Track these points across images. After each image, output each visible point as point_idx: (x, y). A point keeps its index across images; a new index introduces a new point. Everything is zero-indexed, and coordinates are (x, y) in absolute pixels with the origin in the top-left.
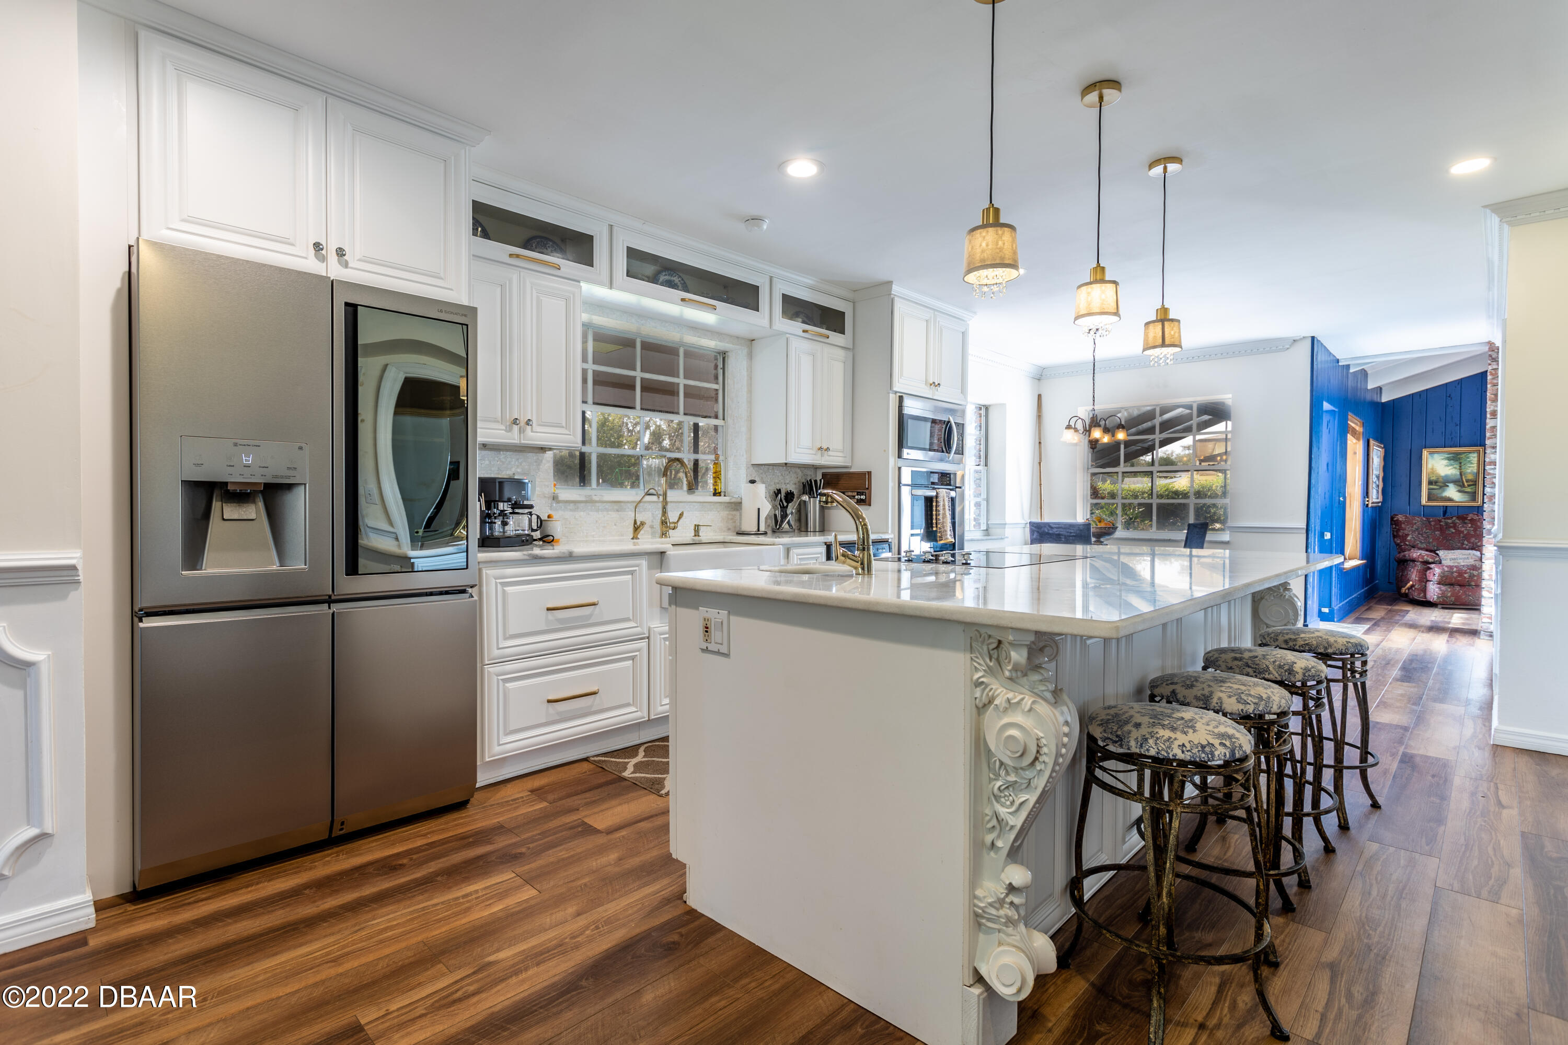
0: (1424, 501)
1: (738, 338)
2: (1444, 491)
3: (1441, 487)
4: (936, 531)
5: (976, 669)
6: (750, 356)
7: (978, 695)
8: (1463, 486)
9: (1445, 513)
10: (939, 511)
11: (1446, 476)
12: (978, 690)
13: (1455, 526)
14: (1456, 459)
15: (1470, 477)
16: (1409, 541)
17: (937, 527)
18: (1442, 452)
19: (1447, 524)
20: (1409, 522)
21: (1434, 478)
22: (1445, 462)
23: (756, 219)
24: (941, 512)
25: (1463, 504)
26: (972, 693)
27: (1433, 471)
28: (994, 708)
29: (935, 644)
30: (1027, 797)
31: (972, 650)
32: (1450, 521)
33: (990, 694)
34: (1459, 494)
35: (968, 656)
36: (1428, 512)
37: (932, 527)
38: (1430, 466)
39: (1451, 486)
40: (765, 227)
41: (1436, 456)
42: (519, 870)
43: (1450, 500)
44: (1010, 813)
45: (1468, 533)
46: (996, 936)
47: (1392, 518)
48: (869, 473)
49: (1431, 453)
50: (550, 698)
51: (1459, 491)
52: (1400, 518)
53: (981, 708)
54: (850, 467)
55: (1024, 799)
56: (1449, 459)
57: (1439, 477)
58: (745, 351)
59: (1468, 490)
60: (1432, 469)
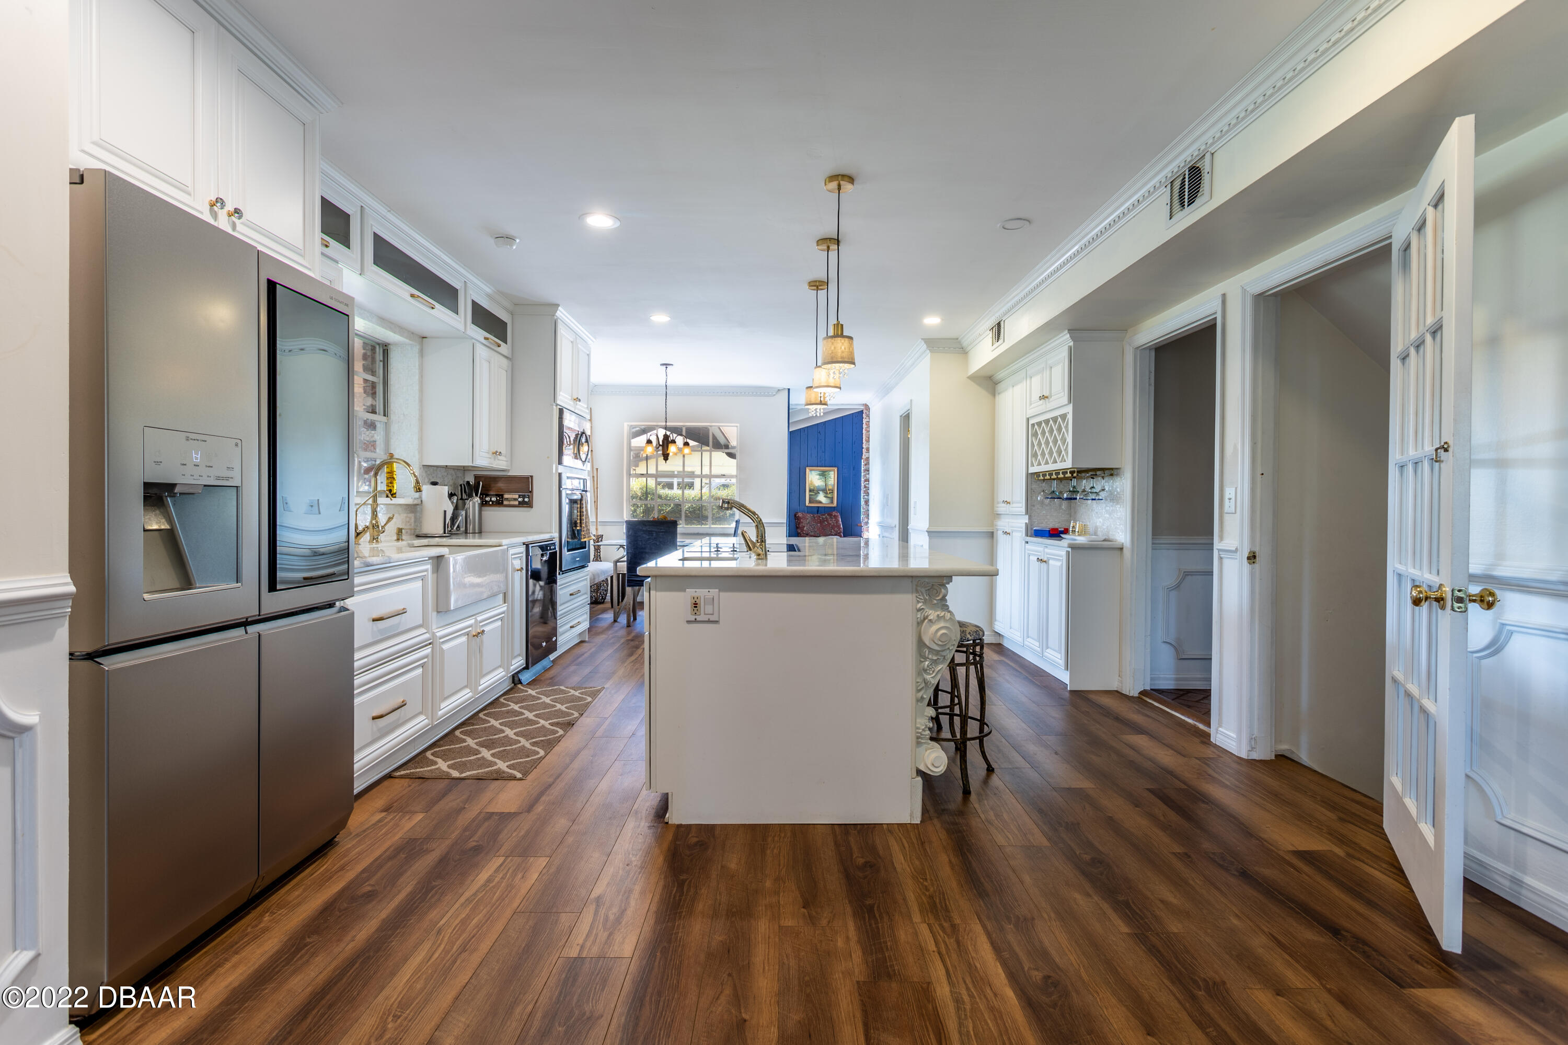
0: (807, 504)
1: (413, 333)
2: (817, 496)
3: (816, 494)
4: (581, 530)
5: (918, 602)
6: (422, 353)
7: (919, 616)
8: (827, 493)
9: (818, 511)
10: (583, 512)
11: (818, 486)
12: (919, 613)
13: (827, 521)
14: (823, 475)
15: (830, 487)
16: (805, 531)
17: (581, 526)
18: (816, 470)
19: (823, 518)
20: (804, 518)
21: (812, 488)
22: (818, 477)
23: (509, 239)
24: (585, 513)
25: (827, 505)
26: (917, 615)
27: (811, 483)
28: (928, 622)
29: (893, 591)
30: (942, 666)
31: (917, 591)
32: (824, 517)
33: (926, 614)
34: (825, 499)
35: (914, 595)
36: (810, 510)
37: (576, 526)
38: (810, 479)
39: (821, 492)
40: (514, 247)
41: (813, 472)
42: (502, 851)
43: (820, 502)
44: (932, 677)
45: (834, 525)
46: (925, 746)
47: (795, 515)
48: (532, 477)
49: (811, 470)
50: (374, 714)
51: (825, 497)
52: (800, 515)
53: (920, 623)
54: (508, 471)
55: (939, 668)
56: (820, 475)
57: (814, 486)
58: (416, 349)
59: (829, 496)
60: (811, 481)
